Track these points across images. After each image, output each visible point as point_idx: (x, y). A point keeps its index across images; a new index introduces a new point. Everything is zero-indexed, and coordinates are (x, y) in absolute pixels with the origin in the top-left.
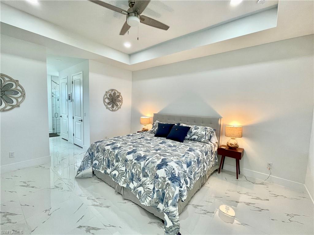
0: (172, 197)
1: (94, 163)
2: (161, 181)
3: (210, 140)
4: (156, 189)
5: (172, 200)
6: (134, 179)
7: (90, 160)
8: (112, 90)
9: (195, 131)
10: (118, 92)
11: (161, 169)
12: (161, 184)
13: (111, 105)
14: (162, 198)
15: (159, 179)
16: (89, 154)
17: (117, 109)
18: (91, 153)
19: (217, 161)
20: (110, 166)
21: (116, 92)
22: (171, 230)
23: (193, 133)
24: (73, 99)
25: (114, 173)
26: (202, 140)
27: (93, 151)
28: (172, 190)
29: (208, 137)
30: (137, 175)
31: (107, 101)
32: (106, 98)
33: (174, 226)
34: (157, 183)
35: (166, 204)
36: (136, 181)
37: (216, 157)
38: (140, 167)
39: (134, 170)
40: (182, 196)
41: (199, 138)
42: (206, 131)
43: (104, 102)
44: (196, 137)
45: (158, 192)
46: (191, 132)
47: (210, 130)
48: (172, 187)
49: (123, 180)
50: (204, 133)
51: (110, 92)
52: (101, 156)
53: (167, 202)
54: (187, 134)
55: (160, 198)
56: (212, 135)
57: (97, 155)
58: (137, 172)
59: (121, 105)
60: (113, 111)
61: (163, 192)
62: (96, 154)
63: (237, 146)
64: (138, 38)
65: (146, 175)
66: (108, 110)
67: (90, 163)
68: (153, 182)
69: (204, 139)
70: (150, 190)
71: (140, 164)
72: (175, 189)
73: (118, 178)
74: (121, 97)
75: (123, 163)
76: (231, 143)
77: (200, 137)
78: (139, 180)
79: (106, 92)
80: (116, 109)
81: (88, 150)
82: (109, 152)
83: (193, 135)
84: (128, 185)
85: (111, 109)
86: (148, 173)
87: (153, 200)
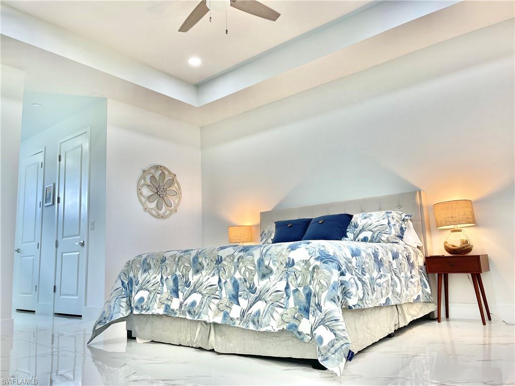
0: (325, 285)
1: (136, 297)
2: (300, 270)
3: (401, 237)
4: (292, 288)
5: (327, 291)
6: (240, 293)
7: (125, 300)
8: (157, 167)
9: (364, 222)
10: (170, 173)
11: (298, 249)
12: (300, 277)
13: (155, 202)
14: (306, 306)
15: (295, 266)
16: (123, 283)
17: (168, 213)
18: (126, 282)
19: (428, 290)
20: (178, 290)
21: (166, 173)
22: (332, 350)
23: (360, 228)
24: (59, 198)
25: (192, 301)
26: (382, 238)
27: (131, 275)
28: (325, 274)
29: (395, 229)
30: (246, 281)
31: (146, 192)
32: (143, 185)
33: (337, 340)
34: (293, 274)
35: (316, 308)
36: (246, 297)
37: (424, 279)
38: (253, 261)
39: (240, 273)
40: (348, 295)
41: (375, 235)
42: (388, 217)
43: (140, 194)
44: (368, 234)
45: (296, 294)
46: (355, 226)
47: (400, 216)
48: (325, 270)
49: (213, 307)
50: (385, 222)
51: (152, 171)
52: (155, 277)
53: (318, 303)
54: (346, 232)
55: (302, 308)
56: (403, 226)
57: (145, 278)
58: (247, 273)
59: (178, 205)
60: (158, 216)
61: (307, 291)
62: (141, 277)
63: (467, 246)
64: (227, 31)
65: (268, 271)
66: (147, 214)
67: (124, 304)
68: (284, 275)
69: (387, 236)
70: (279, 293)
71: (252, 255)
72: (332, 273)
73: (202, 308)
74: (176, 185)
75: (212, 268)
76: (453, 244)
77: (377, 233)
78: (252, 289)
79: (144, 171)
80: (165, 213)
81: (120, 276)
82: (175, 259)
83: (361, 231)
84: (226, 315)
85: (154, 212)
86: (271, 265)
87: (288, 311)
